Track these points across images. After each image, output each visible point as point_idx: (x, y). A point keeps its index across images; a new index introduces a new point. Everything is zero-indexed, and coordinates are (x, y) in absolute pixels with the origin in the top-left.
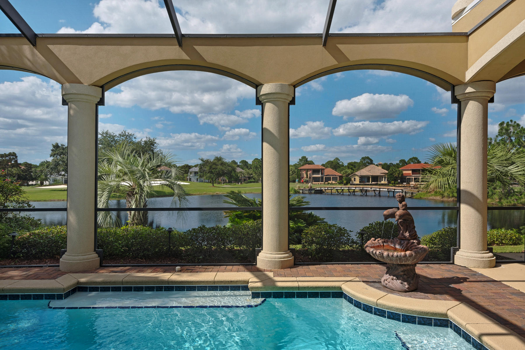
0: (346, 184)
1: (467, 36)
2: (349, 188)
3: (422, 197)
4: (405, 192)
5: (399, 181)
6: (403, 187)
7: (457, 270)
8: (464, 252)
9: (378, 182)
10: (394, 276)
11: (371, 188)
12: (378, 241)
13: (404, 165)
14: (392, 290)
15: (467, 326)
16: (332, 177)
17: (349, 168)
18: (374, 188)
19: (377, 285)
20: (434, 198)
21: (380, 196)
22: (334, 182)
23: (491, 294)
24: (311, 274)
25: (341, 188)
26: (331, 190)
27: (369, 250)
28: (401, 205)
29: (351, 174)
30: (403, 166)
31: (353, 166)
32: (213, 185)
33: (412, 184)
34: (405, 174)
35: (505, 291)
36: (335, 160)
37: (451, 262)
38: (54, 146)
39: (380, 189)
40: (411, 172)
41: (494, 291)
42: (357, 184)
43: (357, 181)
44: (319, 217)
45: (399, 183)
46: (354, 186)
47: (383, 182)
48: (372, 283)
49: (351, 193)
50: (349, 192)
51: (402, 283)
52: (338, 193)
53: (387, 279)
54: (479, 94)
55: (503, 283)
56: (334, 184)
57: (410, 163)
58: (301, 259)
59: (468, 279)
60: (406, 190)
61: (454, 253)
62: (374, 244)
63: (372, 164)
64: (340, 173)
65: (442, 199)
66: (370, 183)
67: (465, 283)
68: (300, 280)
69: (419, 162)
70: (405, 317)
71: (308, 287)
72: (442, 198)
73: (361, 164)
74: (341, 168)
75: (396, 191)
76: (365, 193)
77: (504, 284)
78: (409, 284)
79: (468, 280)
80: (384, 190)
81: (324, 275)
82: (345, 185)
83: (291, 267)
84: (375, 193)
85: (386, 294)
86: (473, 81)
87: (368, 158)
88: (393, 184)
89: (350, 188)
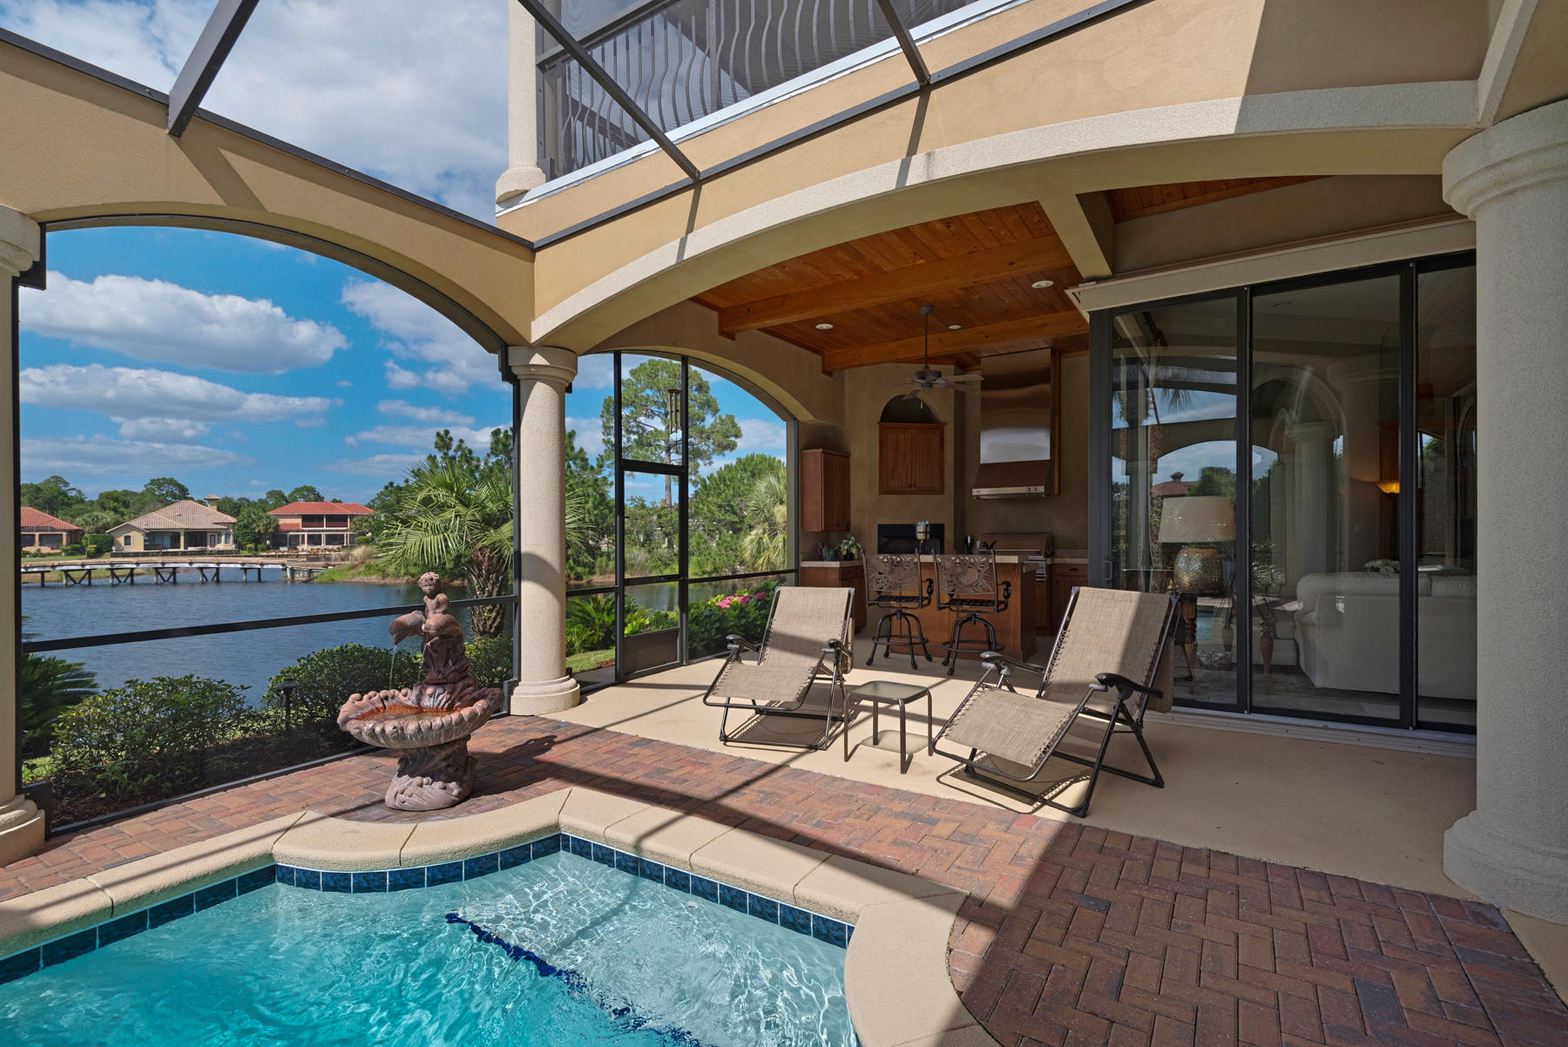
0: (98, 553)
1: (531, 250)
2: (112, 564)
3: (337, 578)
4: (293, 571)
5: (268, 542)
6: (279, 556)
7: (522, 727)
8: (530, 685)
9: (206, 545)
10: (424, 776)
11: (191, 563)
12: (370, 698)
13: (281, 506)
14: (420, 813)
15: (609, 832)
16: (37, 534)
17: (104, 508)
18: (200, 561)
19: (375, 811)
20: (365, 579)
21: (218, 581)
22: (46, 549)
23: (605, 757)
24: (138, 848)
25: (83, 565)
26: (43, 573)
27: (352, 727)
28: (434, 601)
29: (114, 526)
30: (275, 506)
31: (121, 504)
33: (303, 550)
34: (285, 525)
35: (620, 744)
36: (48, 481)
37: (505, 712)
39: (218, 564)
40: (299, 521)
41: (605, 749)
42: (136, 555)
43: (138, 543)
44: (63, 661)
45: (268, 548)
46: (131, 559)
47: (221, 546)
48: (359, 812)
49: (122, 579)
50: (114, 575)
51: (445, 788)
52: (71, 583)
53: (403, 788)
54: (553, 373)
55: (609, 729)
56: (50, 555)
57: (295, 500)
58: (64, 813)
59: (555, 737)
60: (295, 566)
61: (511, 693)
62: (362, 709)
63: (187, 498)
64: (72, 523)
65: (382, 582)
66: (182, 549)
67: (553, 748)
68: (110, 881)
69: (319, 498)
70: (473, 865)
71: (152, 893)
72: (383, 578)
73: (147, 499)
74: (74, 506)
75: (265, 567)
76: (172, 578)
77: (612, 732)
78: (461, 783)
79: (556, 740)
80: (232, 566)
81: (193, 836)
82: (91, 556)
83: (36, 852)
84: (204, 576)
85: (413, 825)
86: (545, 345)
87: (172, 482)
88: (250, 549)
89: (116, 566)
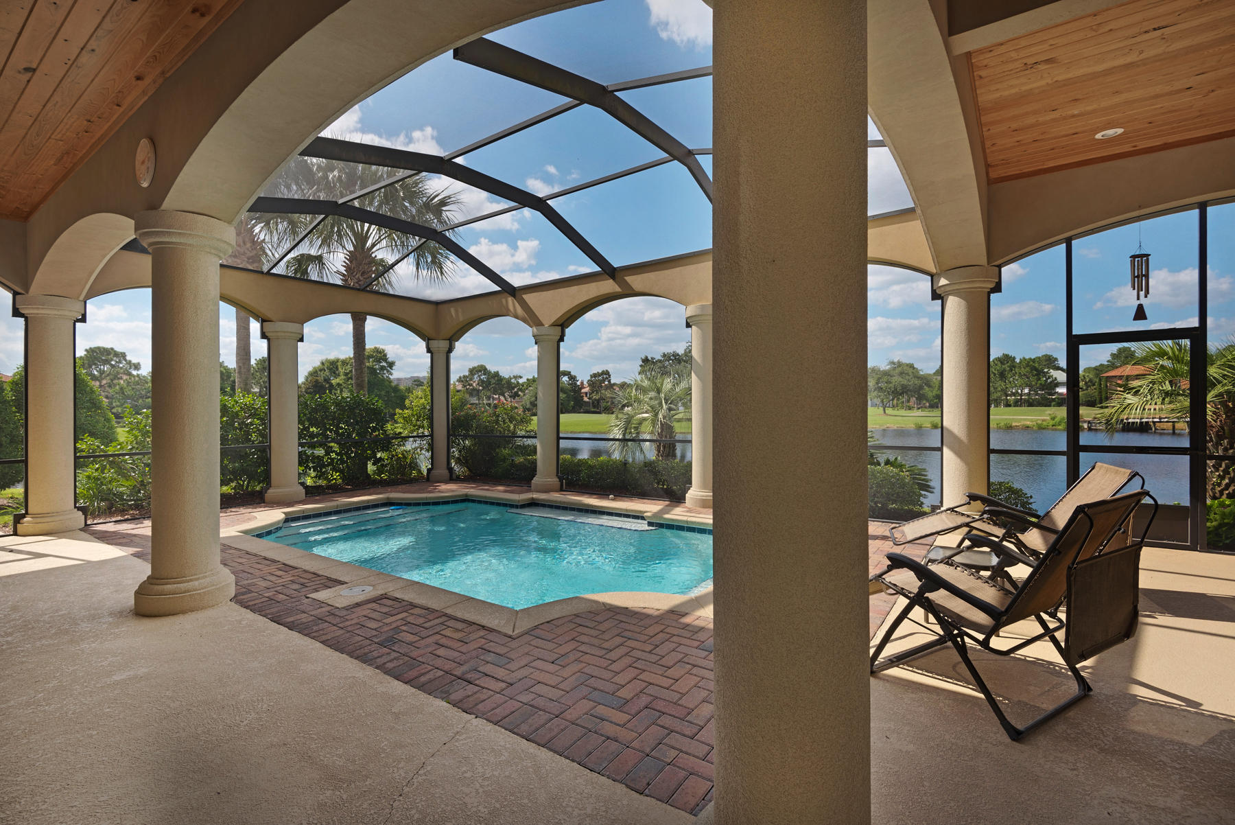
32: (885, 412)
38: (643, 361)
86: (946, 270)
